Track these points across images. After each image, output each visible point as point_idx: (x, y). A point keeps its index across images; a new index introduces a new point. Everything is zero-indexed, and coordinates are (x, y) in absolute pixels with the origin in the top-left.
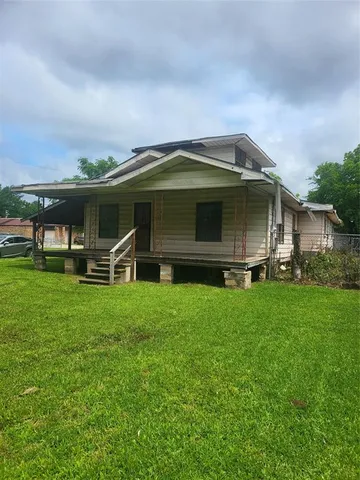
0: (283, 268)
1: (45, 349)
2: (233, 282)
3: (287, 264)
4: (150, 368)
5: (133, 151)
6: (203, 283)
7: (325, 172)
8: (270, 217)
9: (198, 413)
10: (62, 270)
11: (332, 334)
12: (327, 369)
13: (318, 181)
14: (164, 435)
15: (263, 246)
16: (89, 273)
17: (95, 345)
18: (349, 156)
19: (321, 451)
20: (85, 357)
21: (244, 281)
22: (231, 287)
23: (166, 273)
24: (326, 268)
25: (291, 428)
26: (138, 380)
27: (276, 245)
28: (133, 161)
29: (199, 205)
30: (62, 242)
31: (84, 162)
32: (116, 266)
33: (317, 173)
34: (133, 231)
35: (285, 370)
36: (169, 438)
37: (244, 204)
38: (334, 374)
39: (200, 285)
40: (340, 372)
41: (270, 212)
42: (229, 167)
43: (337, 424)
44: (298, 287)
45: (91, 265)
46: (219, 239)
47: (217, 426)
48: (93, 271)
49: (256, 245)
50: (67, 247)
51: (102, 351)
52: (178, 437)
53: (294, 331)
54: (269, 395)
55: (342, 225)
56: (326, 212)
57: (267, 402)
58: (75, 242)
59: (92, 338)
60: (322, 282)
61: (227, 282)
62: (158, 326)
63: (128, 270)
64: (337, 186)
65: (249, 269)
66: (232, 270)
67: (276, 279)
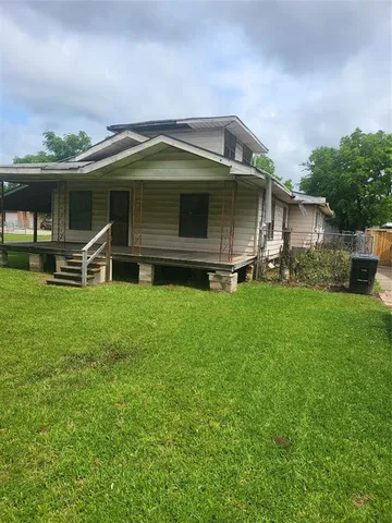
0: (271, 265)
1: (7, 375)
2: (218, 285)
3: (276, 261)
4: (126, 399)
5: (109, 129)
6: (186, 284)
7: (319, 158)
8: (260, 213)
9: (177, 458)
10: (26, 267)
11: (318, 351)
12: (311, 395)
13: (312, 167)
14: (140, 488)
15: (251, 244)
16: (59, 272)
17: (65, 369)
18: (345, 141)
19: (302, 500)
20: (53, 385)
21: (229, 284)
22: (216, 290)
23: (145, 273)
24: (315, 266)
25: (273, 473)
26: (112, 416)
27: (265, 243)
28: (109, 143)
29: (182, 196)
30: (26, 226)
31: (50, 136)
32: (90, 266)
33: (311, 159)
34: (108, 226)
35: (268, 399)
36: (144, 491)
37: (233, 198)
38: (319, 401)
39: (183, 288)
40: (325, 399)
41: (260, 208)
42: (217, 159)
43: (318, 465)
44: (286, 290)
45: (61, 263)
46: (205, 236)
47: (196, 474)
48: (63, 270)
49: (243, 242)
50: (32, 232)
51: (72, 376)
52: (155, 490)
53: (279, 347)
54: (252, 432)
55: (334, 217)
56: (319, 205)
57: (249, 440)
58: (42, 227)
59: (62, 359)
60: (310, 283)
61: (211, 285)
62: (136, 342)
63: (103, 269)
64: (331, 174)
65: (235, 271)
66: (218, 273)
67: (264, 280)
